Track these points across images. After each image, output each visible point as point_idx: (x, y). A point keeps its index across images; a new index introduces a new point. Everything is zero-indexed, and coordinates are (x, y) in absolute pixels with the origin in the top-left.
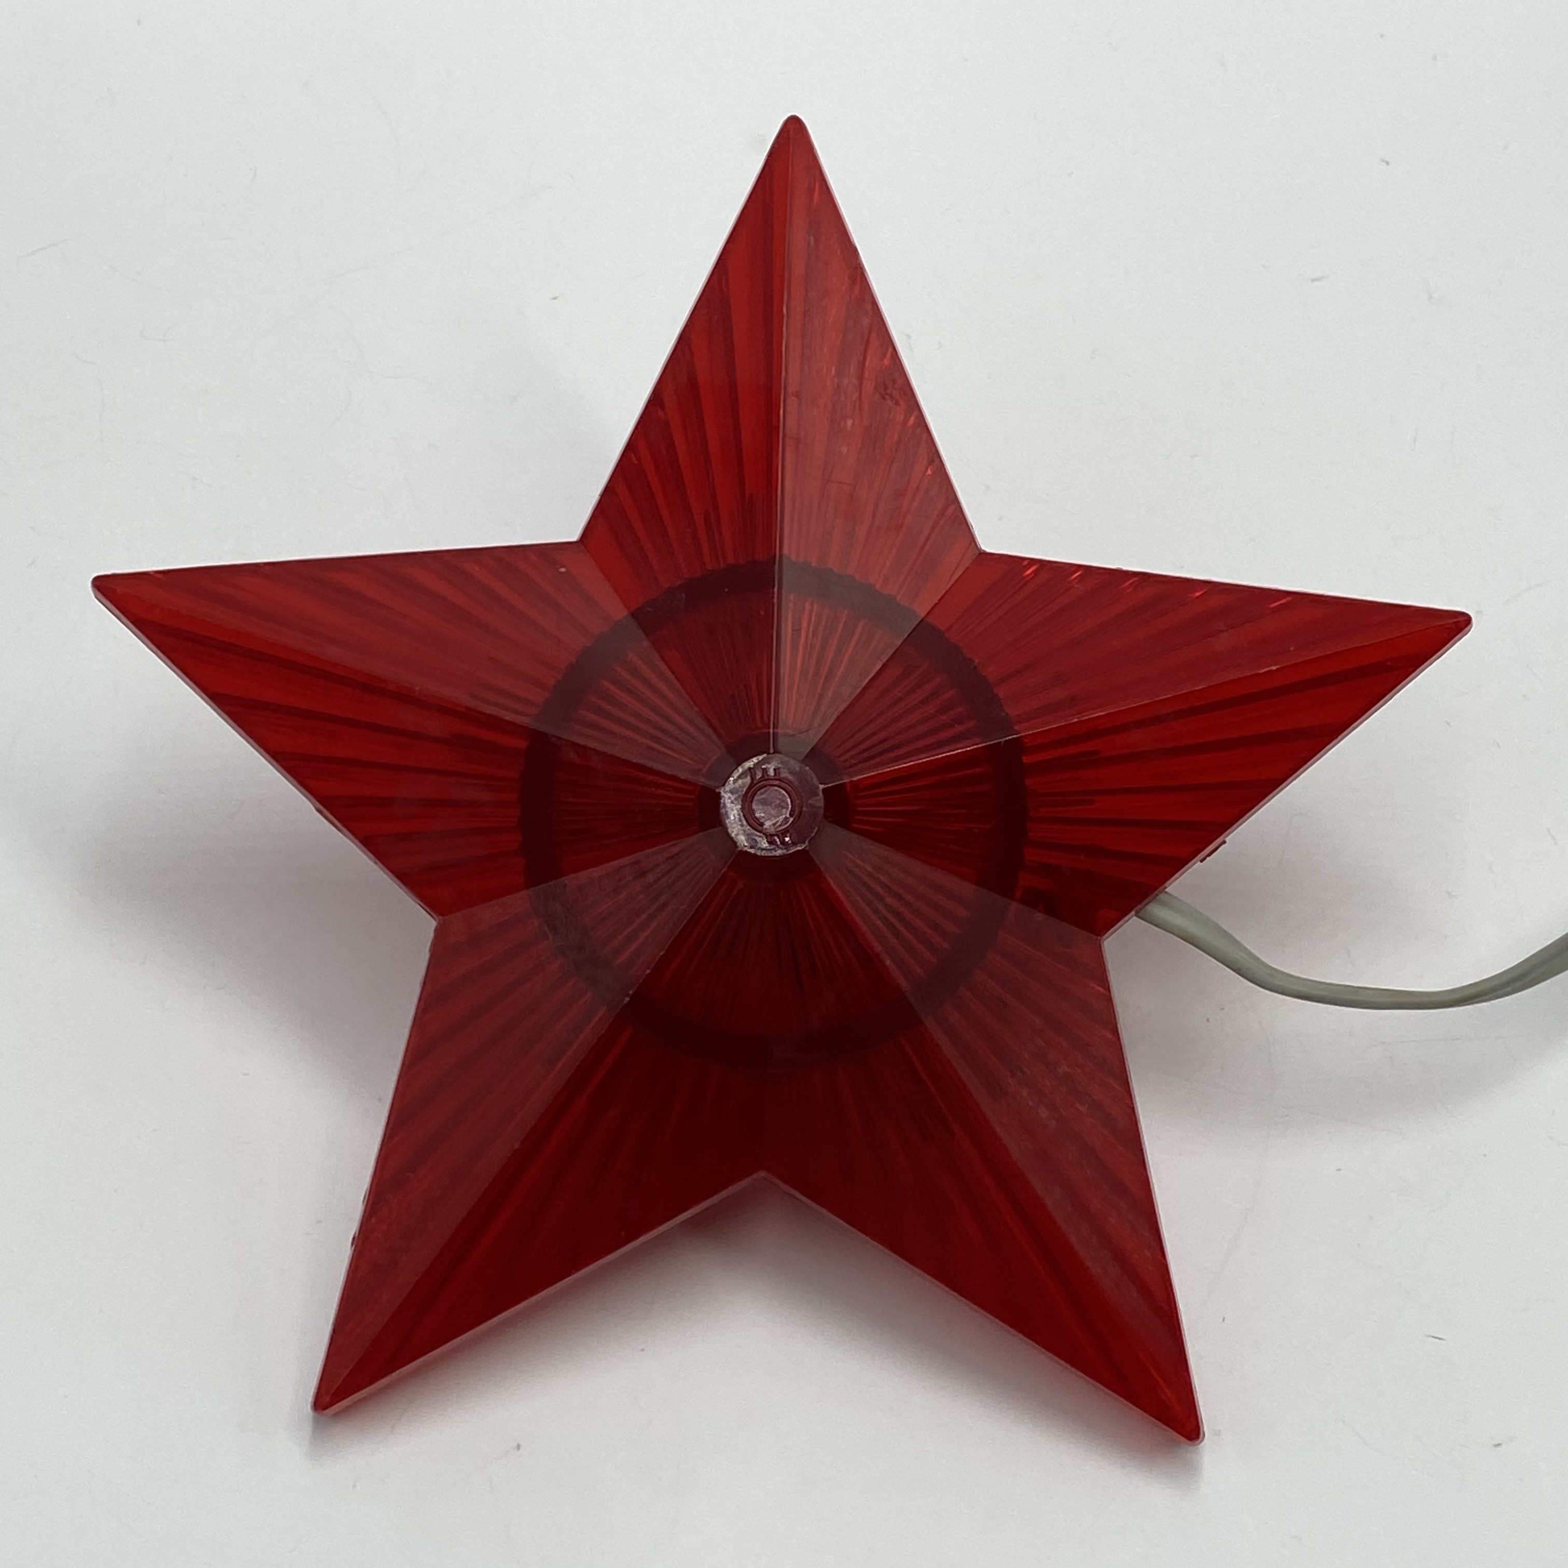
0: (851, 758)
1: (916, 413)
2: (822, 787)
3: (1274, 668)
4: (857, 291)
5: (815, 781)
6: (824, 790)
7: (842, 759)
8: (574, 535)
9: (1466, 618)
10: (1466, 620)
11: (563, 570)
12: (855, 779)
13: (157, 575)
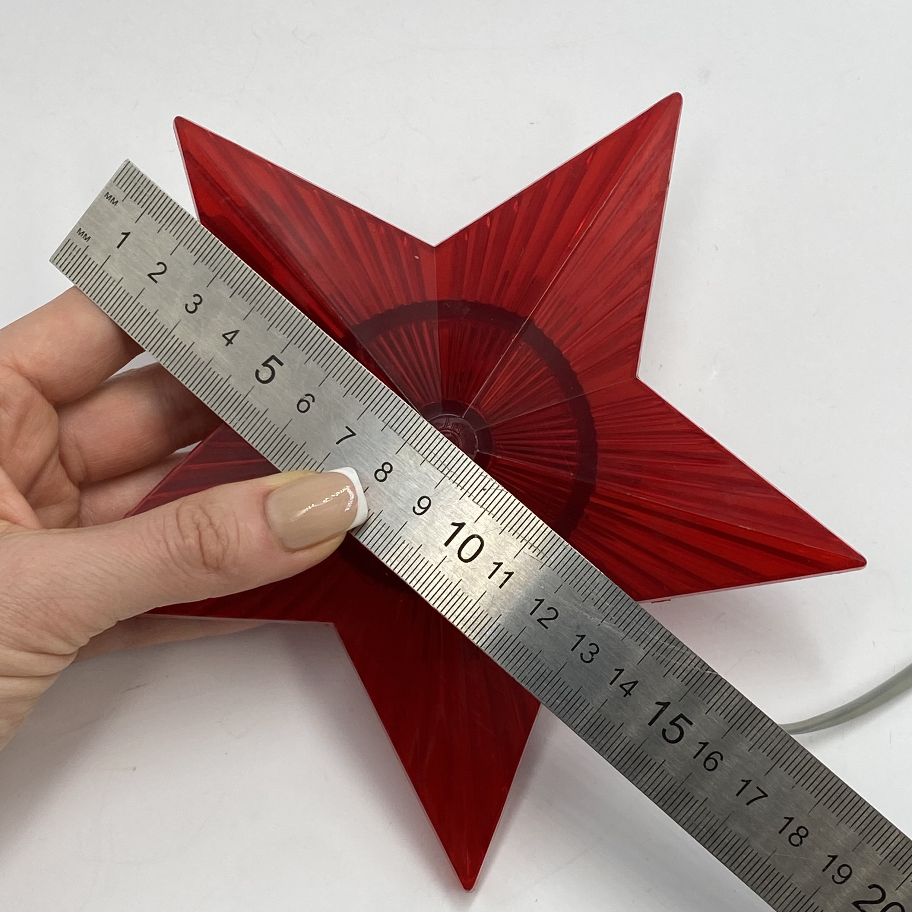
0: (503, 445)
1: (646, 286)
2: (478, 451)
3: (748, 528)
4: (656, 204)
5: (477, 446)
6: (478, 453)
7: (497, 442)
8: (434, 242)
9: (864, 561)
10: (863, 563)
11: (417, 257)
12: (497, 457)
13: (211, 135)
